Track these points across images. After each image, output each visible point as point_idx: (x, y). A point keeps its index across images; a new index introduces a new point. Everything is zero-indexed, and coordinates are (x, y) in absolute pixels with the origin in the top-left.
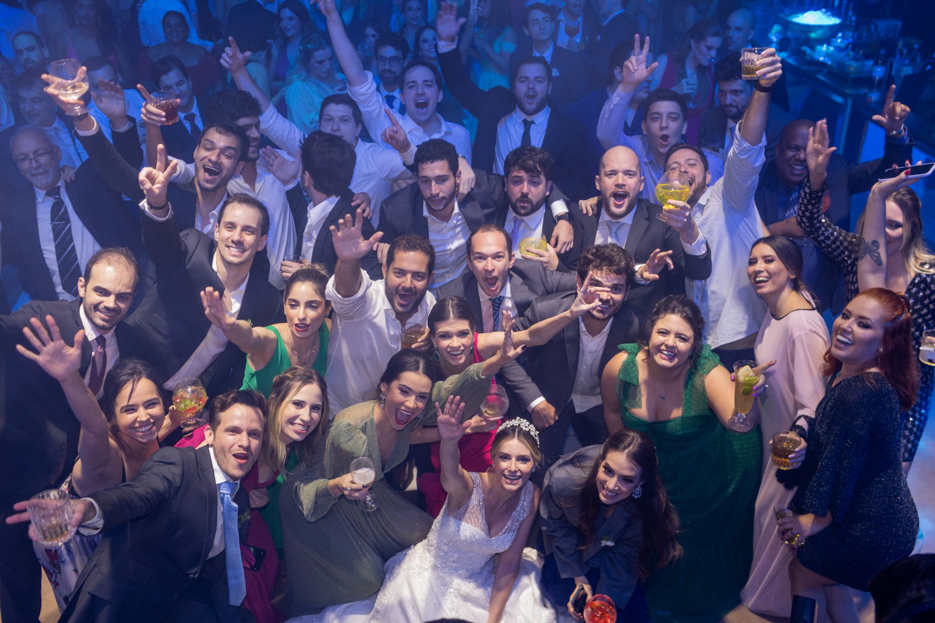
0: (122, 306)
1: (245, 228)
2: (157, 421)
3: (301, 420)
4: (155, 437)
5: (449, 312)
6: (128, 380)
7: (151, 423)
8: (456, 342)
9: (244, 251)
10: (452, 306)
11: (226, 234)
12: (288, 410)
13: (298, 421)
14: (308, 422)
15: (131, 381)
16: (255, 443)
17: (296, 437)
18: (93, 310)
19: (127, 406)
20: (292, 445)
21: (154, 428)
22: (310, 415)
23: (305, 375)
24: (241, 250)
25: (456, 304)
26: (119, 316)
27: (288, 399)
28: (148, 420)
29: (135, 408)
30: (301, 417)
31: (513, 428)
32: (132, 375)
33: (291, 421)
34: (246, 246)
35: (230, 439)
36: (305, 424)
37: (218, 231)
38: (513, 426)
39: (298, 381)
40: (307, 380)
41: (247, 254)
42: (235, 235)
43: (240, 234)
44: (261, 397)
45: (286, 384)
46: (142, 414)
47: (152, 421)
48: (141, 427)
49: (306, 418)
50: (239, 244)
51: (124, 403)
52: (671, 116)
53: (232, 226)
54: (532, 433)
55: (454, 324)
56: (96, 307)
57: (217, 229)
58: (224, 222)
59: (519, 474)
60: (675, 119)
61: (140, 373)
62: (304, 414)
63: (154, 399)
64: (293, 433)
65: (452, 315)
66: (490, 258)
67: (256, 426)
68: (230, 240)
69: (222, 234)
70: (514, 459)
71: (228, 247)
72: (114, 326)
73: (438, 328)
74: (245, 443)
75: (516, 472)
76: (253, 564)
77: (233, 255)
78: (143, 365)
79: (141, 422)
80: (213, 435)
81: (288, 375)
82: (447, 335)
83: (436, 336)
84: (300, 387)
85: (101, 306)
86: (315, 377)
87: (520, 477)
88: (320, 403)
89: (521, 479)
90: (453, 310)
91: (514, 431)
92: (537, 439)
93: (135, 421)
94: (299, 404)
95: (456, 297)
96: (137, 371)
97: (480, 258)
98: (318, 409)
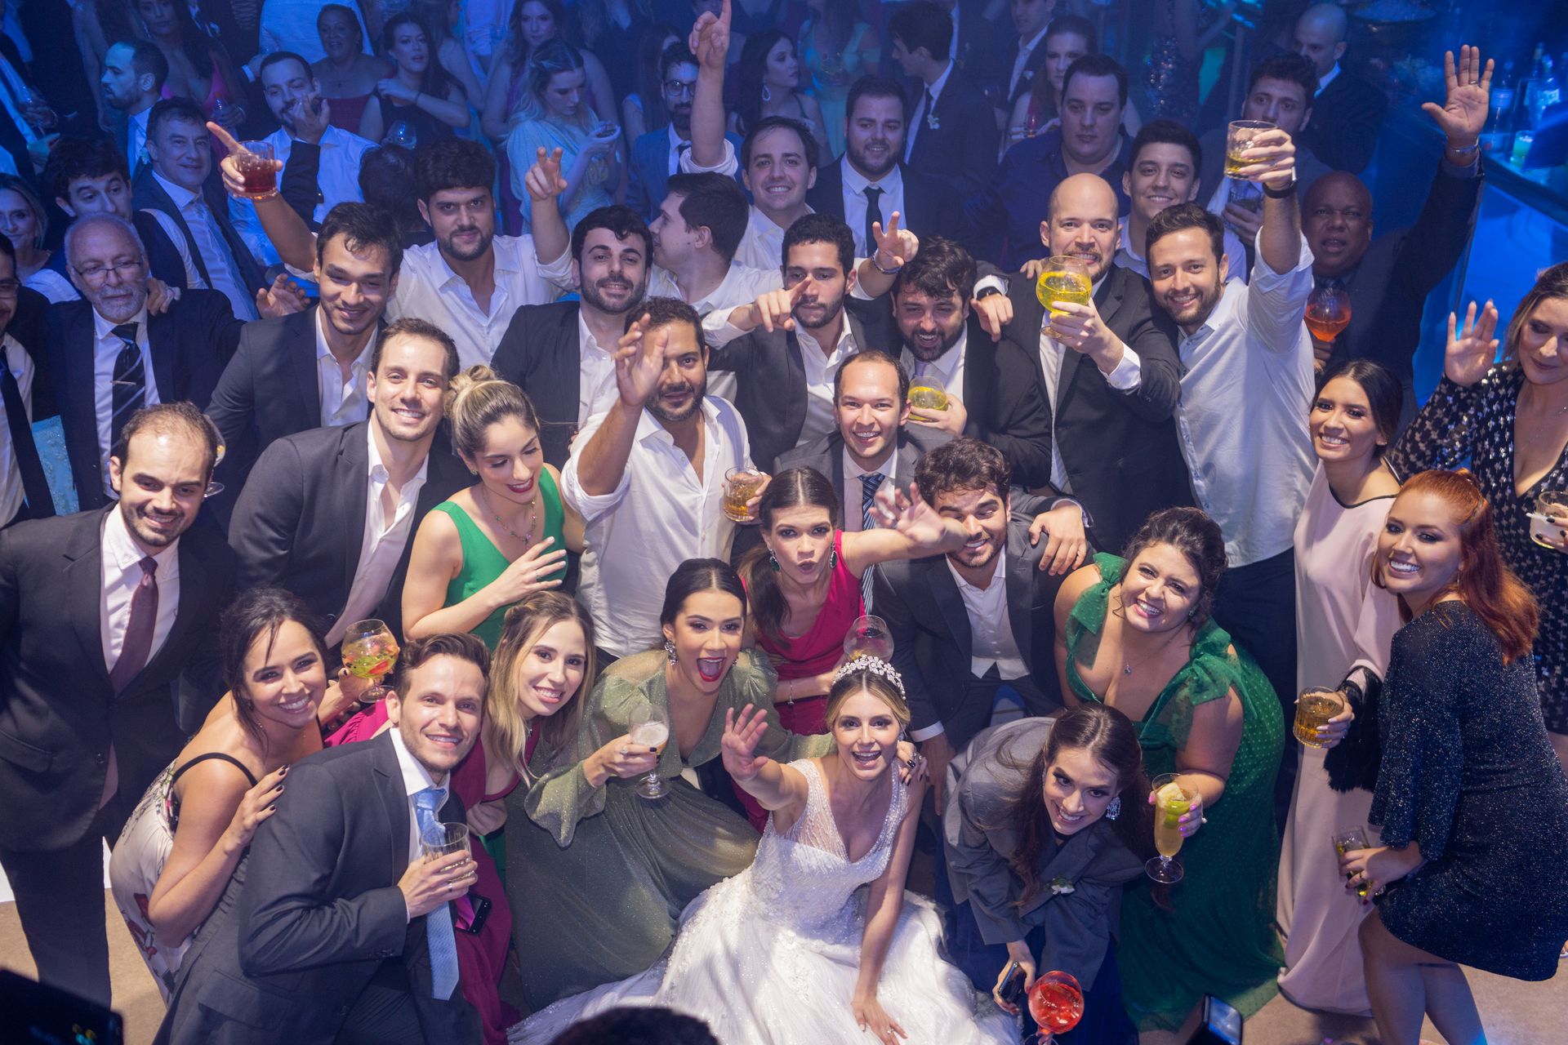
0: (185, 505)
1: (423, 377)
2: (315, 692)
3: (551, 681)
4: (312, 716)
5: (797, 492)
6: (262, 626)
7: (305, 695)
8: (806, 543)
9: (423, 415)
10: (803, 484)
11: (390, 388)
12: (528, 664)
13: (544, 683)
14: (561, 685)
15: (268, 628)
16: (469, 720)
17: (542, 709)
18: (135, 513)
19: (265, 669)
20: (536, 723)
21: (312, 703)
22: (564, 672)
23: (556, 606)
24: (417, 415)
25: (809, 479)
26: (183, 522)
27: (527, 645)
28: (302, 690)
29: (278, 671)
30: (550, 676)
31: (858, 673)
32: (267, 616)
33: (534, 683)
34: (426, 407)
35: (426, 712)
36: (558, 689)
37: (374, 386)
38: (857, 671)
39: (545, 616)
40: (560, 614)
41: (427, 419)
42: (407, 389)
43: (415, 387)
44: (479, 645)
45: (525, 620)
46: (291, 682)
47: (307, 691)
48: (289, 702)
49: (558, 677)
50: (413, 404)
51: (260, 665)
52: (1173, 169)
53: (400, 374)
54: (890, 678)
55: (804, 513)
56: (141, 509)
57: (371, 382)
58: (386, 368)
59: (876, 748)
60: (1181, 175)
61: (282, 612)
62: (555, 670)
63: (308, 654)
64: (539, 703)
65: (801, 498)
66: (867, 406)
67: (470, 692)
68: (397, 399)
69: (383, 389)
70: (865, 724)
71: (394, 410)
72: (175, 538)
73: (777, 519)
74: (451, 721)
75: (871, 744)
76: (471, 923)
77: (404, 424)
78: (286, 598)
79: (288, 695)
80: (399, 707)
81: (529, 606)
82: (790, 532)
83: (774, 532)
84: (548, 626)
85: (149, 507)
86: (573, 609)
87: (879, 753)
88: (582, 653)
89: (881, 757)
90: (804, 488)
91: (860, 678)
92: (900, 685)
93: (280, 694)
94: (545, 654)
95: (808, 468)
96: (277, 610)
97: (853, 404)
98: (579, 663)
